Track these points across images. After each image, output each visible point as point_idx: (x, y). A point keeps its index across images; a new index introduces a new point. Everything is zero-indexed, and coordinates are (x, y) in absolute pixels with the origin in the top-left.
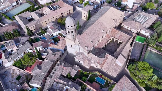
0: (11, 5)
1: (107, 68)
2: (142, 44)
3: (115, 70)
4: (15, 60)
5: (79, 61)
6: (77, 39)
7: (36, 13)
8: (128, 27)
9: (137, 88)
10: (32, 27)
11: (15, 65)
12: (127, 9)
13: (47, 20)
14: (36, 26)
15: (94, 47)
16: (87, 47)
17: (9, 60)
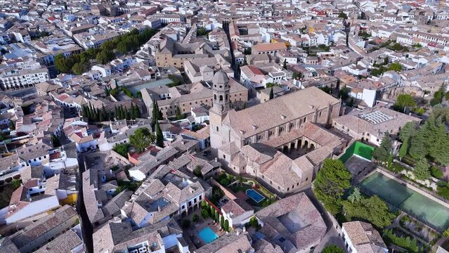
0: (141, 78)
1: (272, 175)
2: (368, 162)
3: (286, 180)
4: (118, 142)
5: (224, 156)
6: (228, 115)
7: (178, 89)
8: (343, 127)
9: (319, 214)
10: (164, 107)
11: (115, 150)
12: (359, 106)
13: (193, 102)
14: (171, 107)
15: (259, 142)
16: (244, 132)
17: (109, 139)
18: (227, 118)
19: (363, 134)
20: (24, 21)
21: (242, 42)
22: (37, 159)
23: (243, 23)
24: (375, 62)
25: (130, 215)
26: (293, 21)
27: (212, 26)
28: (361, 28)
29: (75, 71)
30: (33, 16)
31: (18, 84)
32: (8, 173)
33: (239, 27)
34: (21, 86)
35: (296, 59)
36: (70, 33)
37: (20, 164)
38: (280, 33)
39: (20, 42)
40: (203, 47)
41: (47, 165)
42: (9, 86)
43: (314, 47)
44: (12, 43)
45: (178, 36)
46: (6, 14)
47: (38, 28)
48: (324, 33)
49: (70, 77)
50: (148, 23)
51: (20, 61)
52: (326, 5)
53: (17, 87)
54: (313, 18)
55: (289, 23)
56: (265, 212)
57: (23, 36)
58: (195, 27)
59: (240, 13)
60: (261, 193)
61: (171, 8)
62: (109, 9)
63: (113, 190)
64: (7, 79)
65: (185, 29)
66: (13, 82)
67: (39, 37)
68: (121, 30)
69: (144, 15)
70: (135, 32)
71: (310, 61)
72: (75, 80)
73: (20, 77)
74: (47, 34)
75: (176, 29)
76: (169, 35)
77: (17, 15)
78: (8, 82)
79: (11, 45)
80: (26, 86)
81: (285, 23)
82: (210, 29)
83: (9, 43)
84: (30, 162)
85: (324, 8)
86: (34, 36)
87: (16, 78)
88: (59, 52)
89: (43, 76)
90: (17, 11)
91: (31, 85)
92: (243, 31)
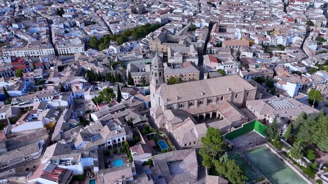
0: (135, 56)
1: (178, 133)
2: (262, 137)
3: (185, 138)
5: (153, 115)
8: (252, 108)
10: (137, 77)
11: (93, 100)
14: (142, 78)
15: (181, 108)
16: (168, 100)
17: (91, 93)
18: (160, 89)
19: (265, 116)
20: (84, 14)
21: (218, 38)
22: (46, 98)
23: (225, 24)
24: (318, 62)
25: (74, 140)
26: (264, 25)
27: (201, 25)
28: (320, 34)
29: (100, 48)
30: (91, 11)
31: (66, 53)
32: (27, 103)
33: (220, 26)
34: (68, 54)
35: (252, 54)
36: (108, 24)
37: (35, 100)
38: (251, 33)
39: (78, 27)
40: (185, 39)
41: (50, 102)
42: (61, 53)
43: (273, 46)
44: (73, 27)
45: (175, 30)
46: (76, 9)
47: (91, 19)
48: (284, 36)
49: (94, 51)
50: (159, 20)
51: (72, 38)
52: (298, 14)
53: (65, 54)
54: (282, 23)
55: (261, 26)
56: (161, 157)
57: (80, 23)
58: (189, 24)
59: (227, 16)
60: (168, 144)
61: (179, 10)
62: (138, 9)
63: (75, 124)
64: (60, 49)
65: (181, 26)
66: (63, 51)
67: (89, 25)
68: (139, 23)
69: (159, 14)
70: (148, 25)
71: (263, 57)
72: (97, 54)
73: (68, 48)
74: (94, 23)
75: (175, 25)
76: (169, 29)
77: (82, 10)
78: (61, 51)
79: (72, 29)
80: (71, 54)
81: (257, 26)
82: (199, 26)
83: (71, 27)
84: (41, 99)
85: (296, 16)
86: (87, 24)
87: (65, 49)
88: (96, 35)
89: (81, 49)
90: (82, 8)
91: (73, 54)
92: (222, 30)
